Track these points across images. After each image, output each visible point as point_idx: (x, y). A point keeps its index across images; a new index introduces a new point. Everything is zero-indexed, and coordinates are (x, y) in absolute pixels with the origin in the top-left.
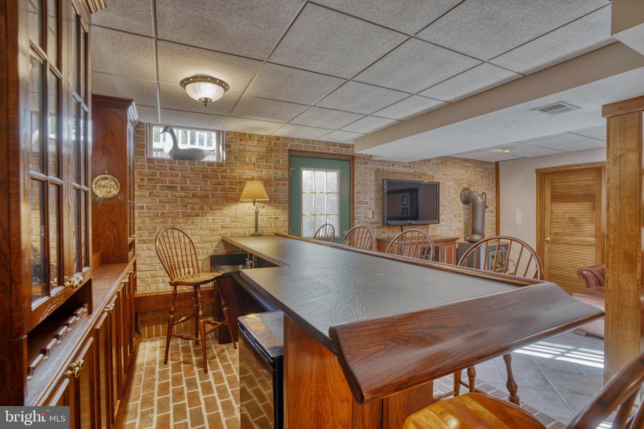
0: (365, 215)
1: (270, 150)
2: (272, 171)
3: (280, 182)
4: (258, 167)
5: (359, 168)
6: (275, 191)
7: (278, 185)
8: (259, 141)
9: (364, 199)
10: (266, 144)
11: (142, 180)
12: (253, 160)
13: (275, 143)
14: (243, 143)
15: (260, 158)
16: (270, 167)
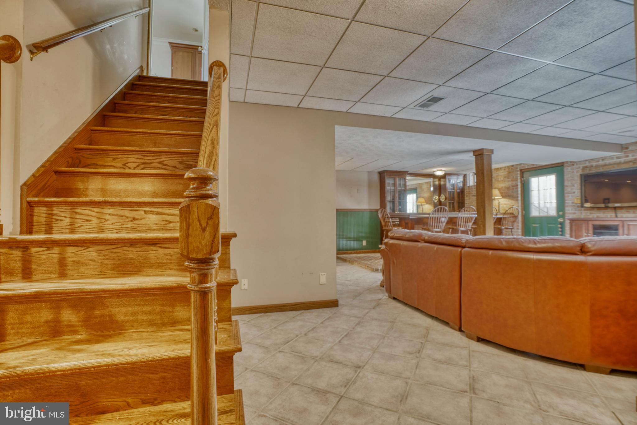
0: (573, 201)
1: (509, 173)
2: (510, 183)
3: (515, 187)
4: (504, 182)
5: (567, 170)
6: (512, 192)
7: (513, 189)
8: (504, 169)
9: (572, 189)
10: (507, 170)
11: (467, 194)
12: (502, 179)
13: (512, 169)
14: (498, 172)
15: (505, 177)
16: (509, 181)
